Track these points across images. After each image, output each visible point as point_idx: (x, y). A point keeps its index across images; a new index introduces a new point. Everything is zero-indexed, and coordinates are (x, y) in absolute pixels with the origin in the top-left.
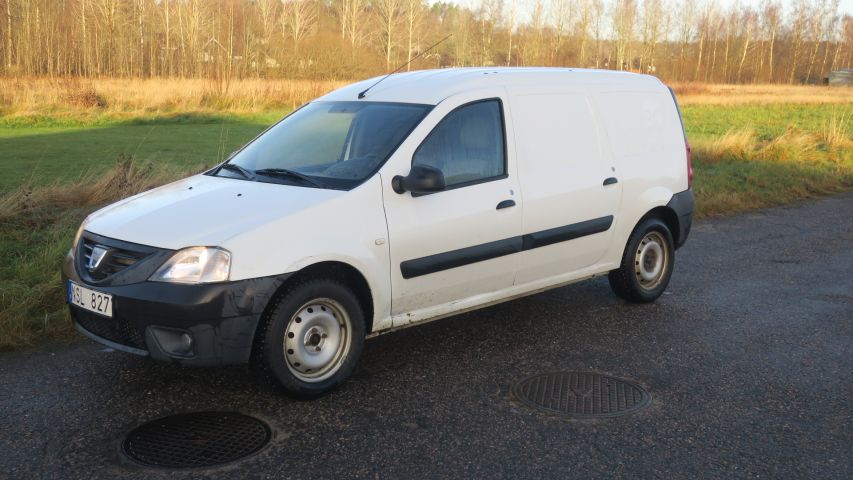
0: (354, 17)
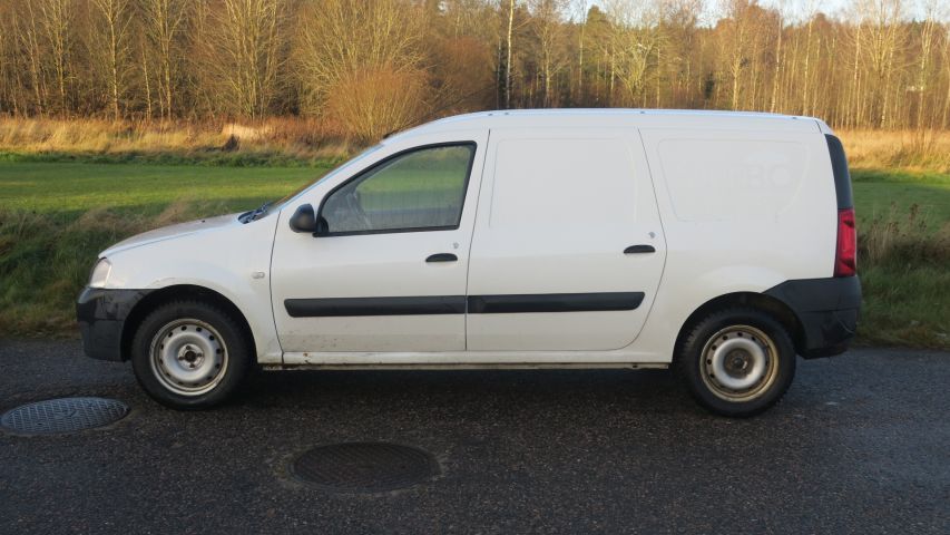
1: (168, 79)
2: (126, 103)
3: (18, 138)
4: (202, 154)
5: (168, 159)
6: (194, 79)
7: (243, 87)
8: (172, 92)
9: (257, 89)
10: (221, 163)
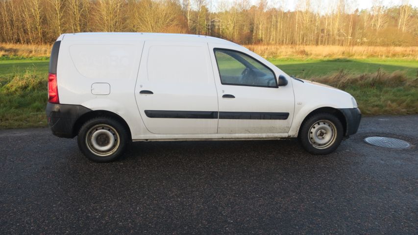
0: (405, 20)
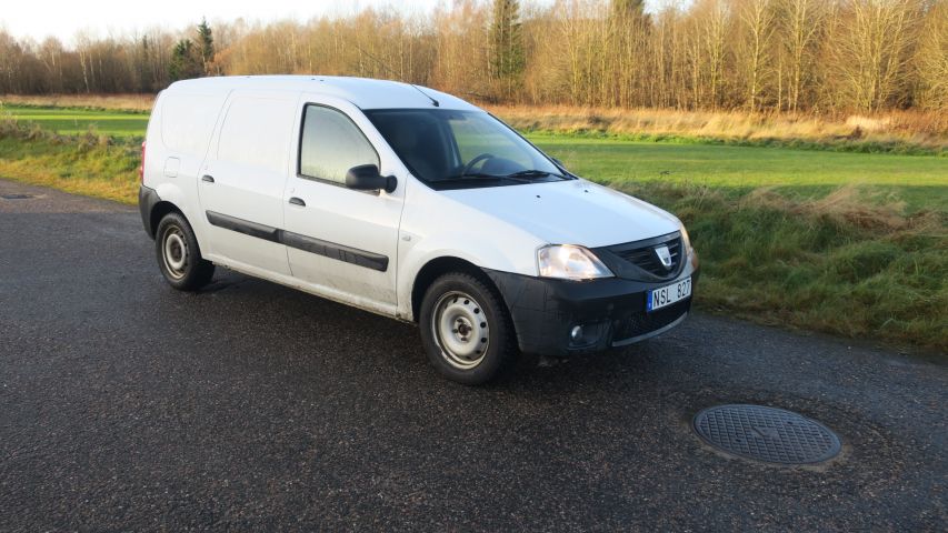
1: (797, 79)
2: (761, 99)
3: (682, 125)
4: (831, 142)
5: (801, 145)
6: (819, 80)
7: (863, 85)
8: (799, 90)
9: (877, 86)
10: (849, 149)
